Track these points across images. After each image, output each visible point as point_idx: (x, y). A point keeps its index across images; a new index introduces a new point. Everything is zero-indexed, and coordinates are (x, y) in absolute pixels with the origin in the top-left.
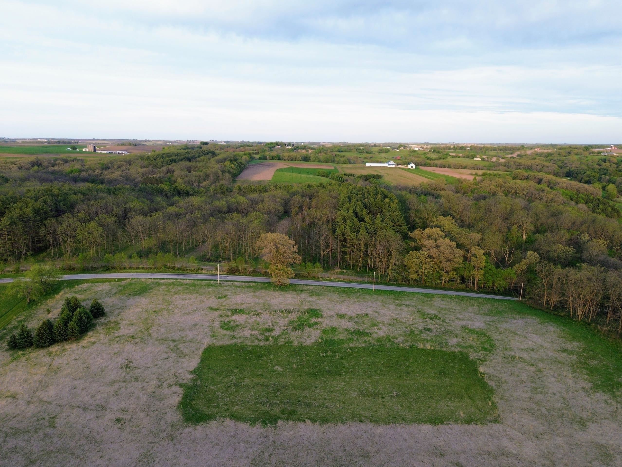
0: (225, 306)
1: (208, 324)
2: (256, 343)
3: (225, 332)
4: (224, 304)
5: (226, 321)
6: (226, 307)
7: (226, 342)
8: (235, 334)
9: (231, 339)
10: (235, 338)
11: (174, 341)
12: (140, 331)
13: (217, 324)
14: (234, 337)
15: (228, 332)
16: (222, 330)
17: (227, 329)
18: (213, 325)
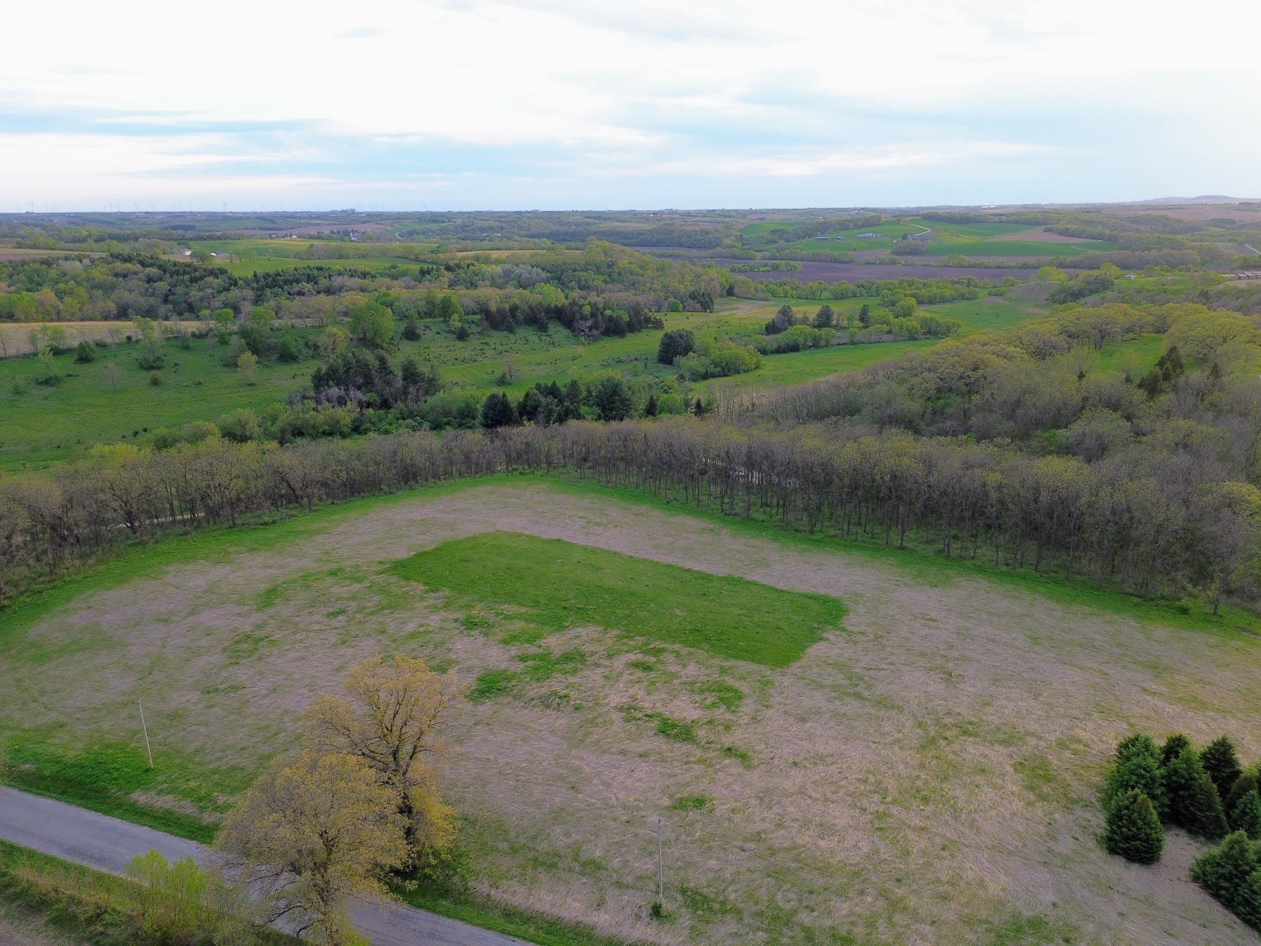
0: (699, 761)
1: (770, 713)
2: (685, 651)
3: (737, 685)
4: (698, 769)
5: (723, 708)
6: (698, 753)
7: (743, 666)
8: (717, 676)
9: (731, 668)
10: (721, 667)
11: (858, 696)
12: (952, 742)
13: (748, 707)
14: (723, 671)
15: (729, 681)
16: (742, 688)
17: (729, 689)
18: (760, 707)
